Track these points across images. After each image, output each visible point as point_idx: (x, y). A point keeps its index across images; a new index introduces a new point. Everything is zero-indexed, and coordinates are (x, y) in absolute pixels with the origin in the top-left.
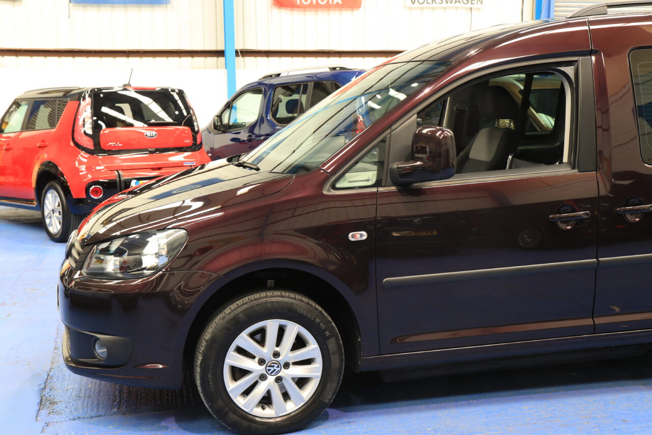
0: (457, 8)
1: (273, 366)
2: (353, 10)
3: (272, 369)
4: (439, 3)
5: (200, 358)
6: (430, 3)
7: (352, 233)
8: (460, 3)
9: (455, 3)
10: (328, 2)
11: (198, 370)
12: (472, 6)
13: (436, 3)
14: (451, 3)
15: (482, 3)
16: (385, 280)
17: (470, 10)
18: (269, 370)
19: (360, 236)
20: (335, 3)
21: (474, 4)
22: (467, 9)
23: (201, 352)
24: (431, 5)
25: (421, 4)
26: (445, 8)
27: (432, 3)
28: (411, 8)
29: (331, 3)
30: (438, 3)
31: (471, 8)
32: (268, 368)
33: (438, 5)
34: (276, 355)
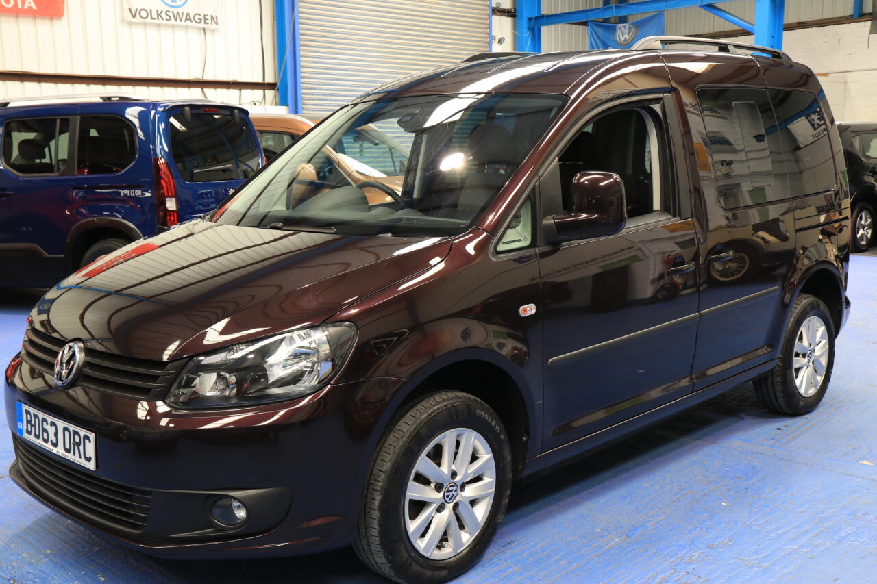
0: (187, 27)
1: (451, 491)
2: (52, 19)
3: (450, 494)
4: (167, 20)
5: (378, 497)
6: (155, 19)
7: (522, 307)
8: (192, 22)
9: (185, 21)
10: (16, 4)
11: (376, 514)
12: (206, 26)
13: (163, 19)
14: (181, 20)
15: (217, 23)
16: (550, 360)
17: (202, 31)
18: (448, 496)
19: (529, 310)
20: (26, 7)
21: (208, 23)
22: (200, 28)
23: (379, 488)
24: (156, 21)
25: (145, 18)
26: (173, 26)
27: (158, 19)
28: (130, 23)
29: (20, 6)
30: (164, 18)
31: (204, 29)
32: (446, 494)
33: (165, 22)
34: (454, 474)
